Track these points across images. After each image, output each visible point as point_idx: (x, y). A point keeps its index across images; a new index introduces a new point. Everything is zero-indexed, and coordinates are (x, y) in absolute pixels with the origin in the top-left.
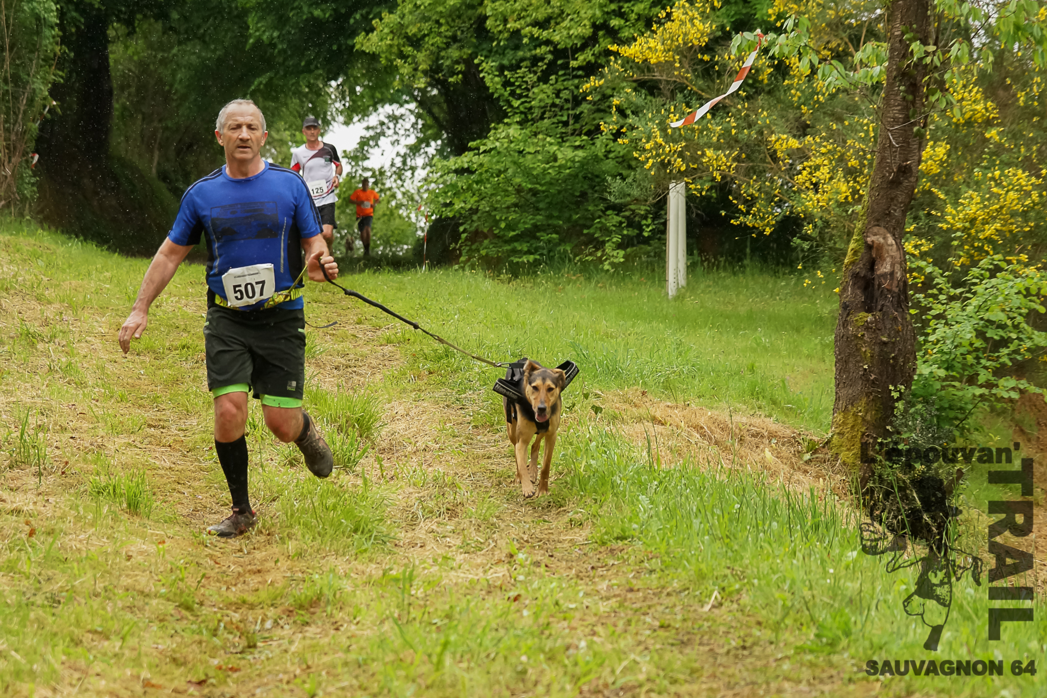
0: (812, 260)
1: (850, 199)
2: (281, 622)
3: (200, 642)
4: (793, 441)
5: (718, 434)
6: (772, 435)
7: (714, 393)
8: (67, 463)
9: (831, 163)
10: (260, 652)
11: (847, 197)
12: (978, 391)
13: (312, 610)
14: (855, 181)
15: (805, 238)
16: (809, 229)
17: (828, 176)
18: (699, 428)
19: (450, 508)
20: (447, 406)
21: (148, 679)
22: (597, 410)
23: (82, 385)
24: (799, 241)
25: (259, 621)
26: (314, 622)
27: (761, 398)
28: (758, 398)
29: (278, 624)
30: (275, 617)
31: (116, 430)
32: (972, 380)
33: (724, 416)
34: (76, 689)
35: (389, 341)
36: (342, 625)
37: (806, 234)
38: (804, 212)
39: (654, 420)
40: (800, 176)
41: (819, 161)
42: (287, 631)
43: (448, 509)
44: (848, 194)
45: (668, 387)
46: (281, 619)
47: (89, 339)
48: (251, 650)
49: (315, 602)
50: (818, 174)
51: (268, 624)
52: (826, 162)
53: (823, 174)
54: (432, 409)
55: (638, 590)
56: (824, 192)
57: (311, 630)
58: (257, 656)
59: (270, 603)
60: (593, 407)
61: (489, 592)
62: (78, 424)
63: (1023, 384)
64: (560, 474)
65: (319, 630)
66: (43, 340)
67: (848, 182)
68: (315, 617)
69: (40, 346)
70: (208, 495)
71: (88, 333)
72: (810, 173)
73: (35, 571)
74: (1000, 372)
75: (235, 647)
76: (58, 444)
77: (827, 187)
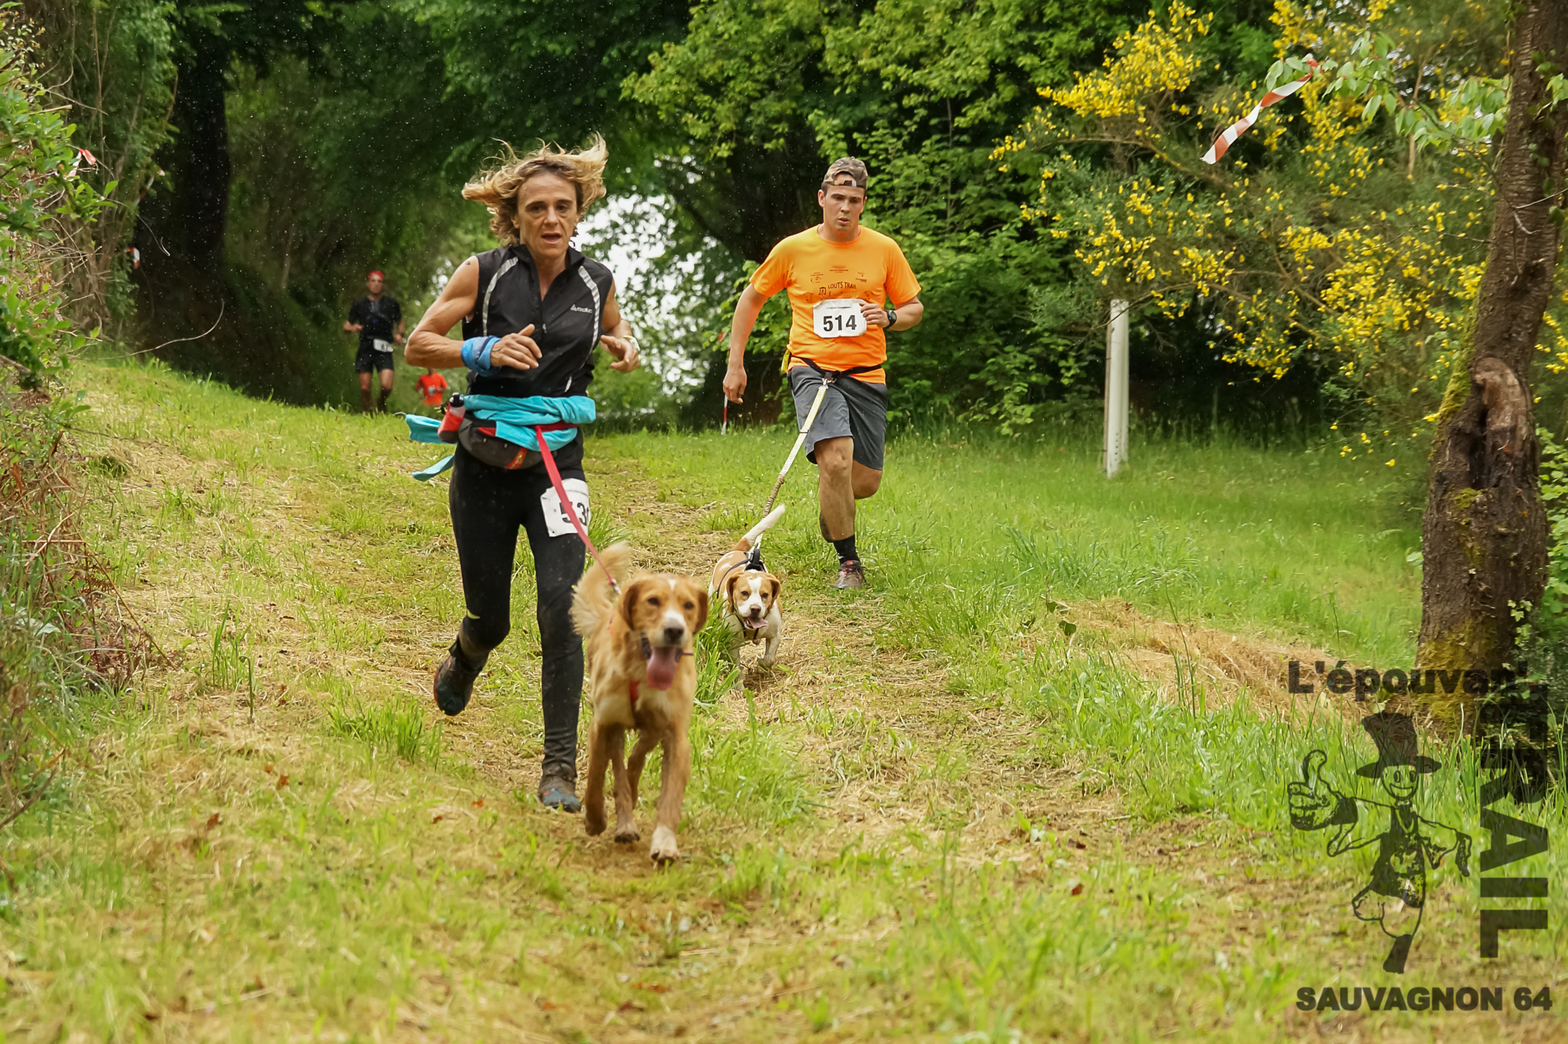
0: (1351, 417)
1: (1406, 326)
2: (703, 922)
3: (594, 948)
5: (1250, 671)
7: (1229, 611)
8: (283, 688)
9: (1377, 271)
10: (686, 965)
11: (1402, 322)
13: (749, 904)
14: (1413, 297)
15: (1342, 383)
16: (1348, 369)
17: (1373, 291)
18: (1220, 660)
19: (887, 765)
20: (830, 620)
21: (543, 999)
22: (1069, 629)
23: (273, 577)
24: (1333, 387)
25: (668, 920)
26: (756, 922)
27: (1302, 619)
28: (1297, 619)
29: (698, 925)
30: (694, 913)
31: (342, 643)
33: (1252, 644)
34: (445, 1009)
35: (714, 527)
36: (807, 927)
37: (1346, 377)
38: (1342, 343)
39: (1154, 644)
40: (1329, 290)
41: (1358, 268)
42: (715, 934)
43: (884, 767)
44: (1404, 318)
45: (1157, 599)
46: (702, 916)
47: (268, 512)
48: (673, 961)
49: (752, 892)
50: (1357, 287)
51: (684, 924)
52: (1370, 270)
53: (1366, 286)
54: (806, 623)
55: (1264, 882)
56: (1366, 315)
57: (757, 932)
58: (684, 971)
59: (676, 893)
60: (1062, 623)
61: (1019, 883)
62: (284, 633)
64: (1040, 719)
65: (771, 934)
66: (200, 513)
67: (1404, 300)
68: (757, 914)
69: (199, 521)
70: (499, 741)
71: (266, 504)
72: (1345, 287)
73: (312, 836)
75: (643, 956)
76: (263, 660)
77: (1372, 308)
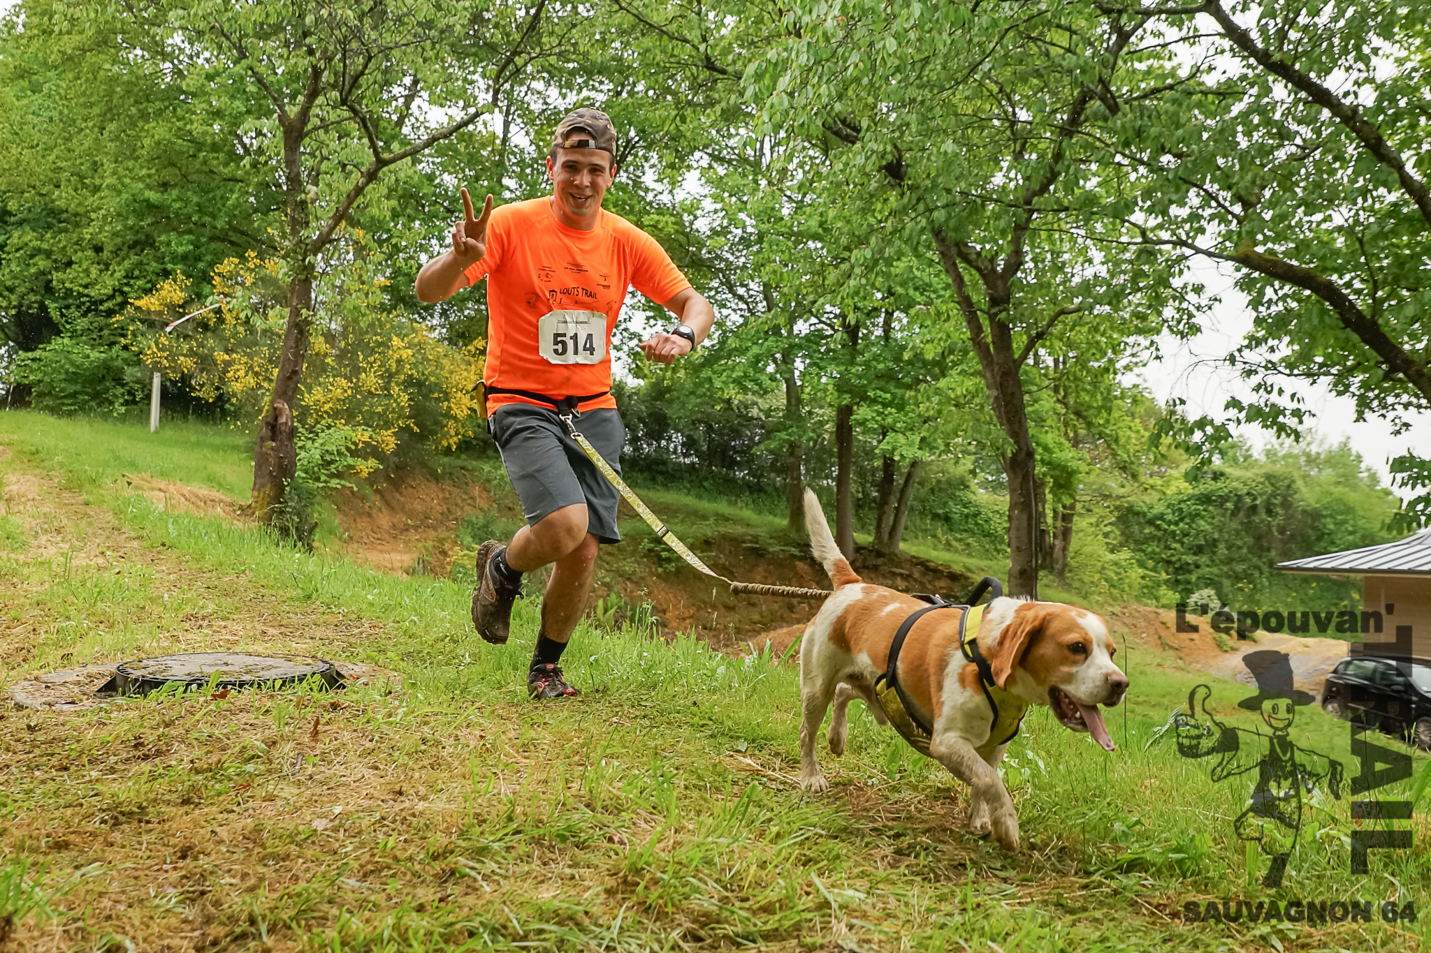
0: (236, 415)
1: (255, 387)
4: (232, 505)
5: (193, 499)
6: (221, 501)
7: (188, 479)
9: (245, 368)
11: (253, 385)
12: (321, 485)
14: (257, 377)
15: (232, 405)
16: (234, 400)
17: (244, 375)
18: (184, 495)
20: (42, 478)
22: (129, 484)
24: (229, 406)
27: (213, 482)
32: (318, 479)
33: (195, 490)
36: (17, 585)
37: (233, 403)
38: (233, 391)
39: (160, 490)
40: (229, 374)
41: (239, 367)
45: (163, 474)
50: (238, 373)
52: (243, 368)
53: (242, 373)
54: (33, 479)
56: (241, 382)
60: (127, 481)
61: (99, 570)
63: (343, 482)
64: (115, 514)
67: (254, 378)
72: (234, 373)
74: (332, 476)
77: (243, 380)
